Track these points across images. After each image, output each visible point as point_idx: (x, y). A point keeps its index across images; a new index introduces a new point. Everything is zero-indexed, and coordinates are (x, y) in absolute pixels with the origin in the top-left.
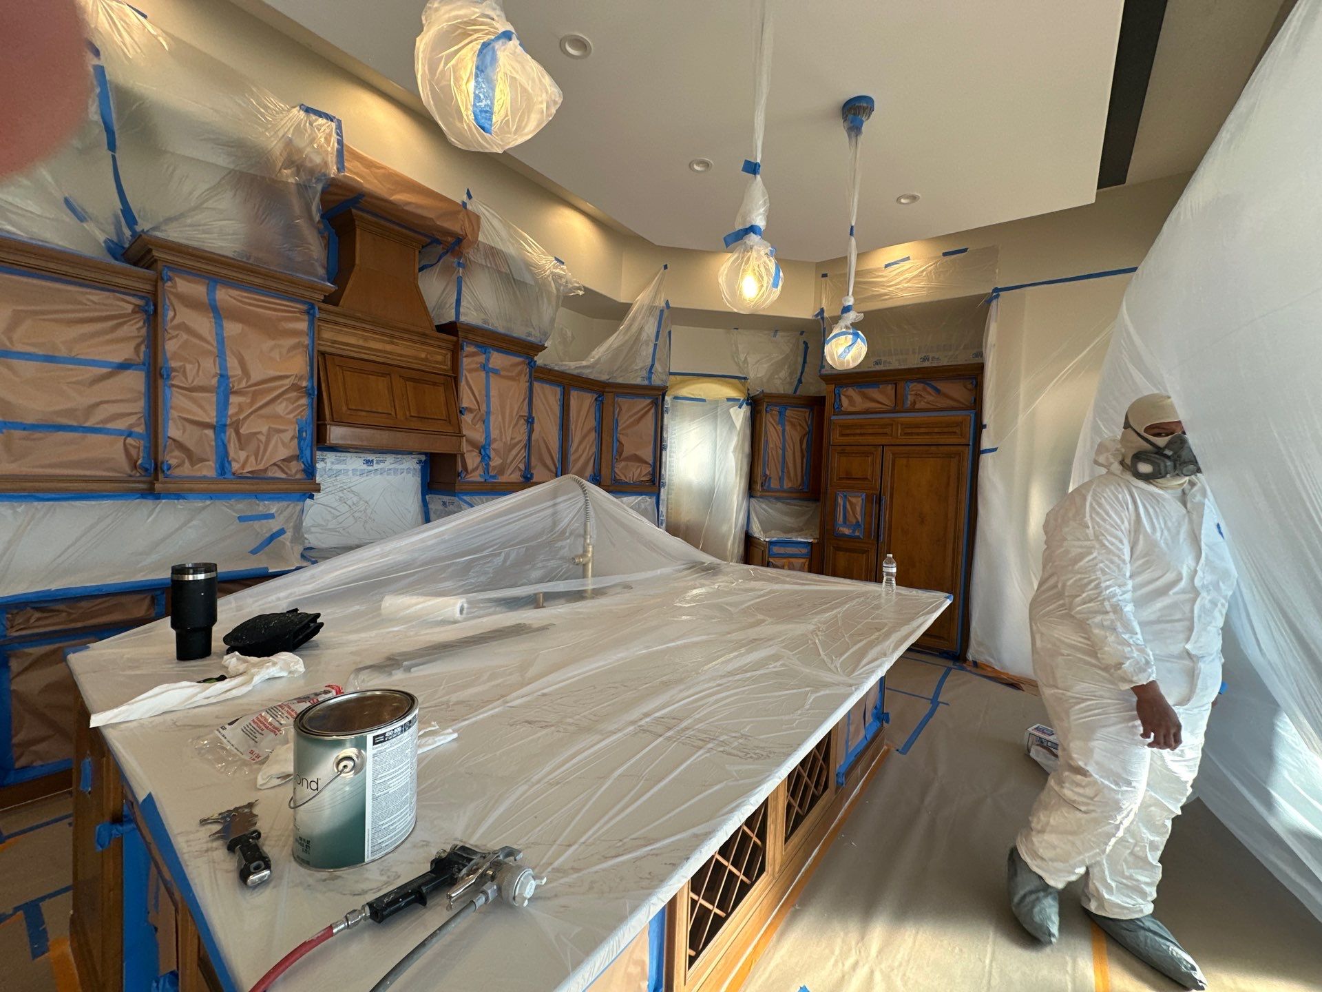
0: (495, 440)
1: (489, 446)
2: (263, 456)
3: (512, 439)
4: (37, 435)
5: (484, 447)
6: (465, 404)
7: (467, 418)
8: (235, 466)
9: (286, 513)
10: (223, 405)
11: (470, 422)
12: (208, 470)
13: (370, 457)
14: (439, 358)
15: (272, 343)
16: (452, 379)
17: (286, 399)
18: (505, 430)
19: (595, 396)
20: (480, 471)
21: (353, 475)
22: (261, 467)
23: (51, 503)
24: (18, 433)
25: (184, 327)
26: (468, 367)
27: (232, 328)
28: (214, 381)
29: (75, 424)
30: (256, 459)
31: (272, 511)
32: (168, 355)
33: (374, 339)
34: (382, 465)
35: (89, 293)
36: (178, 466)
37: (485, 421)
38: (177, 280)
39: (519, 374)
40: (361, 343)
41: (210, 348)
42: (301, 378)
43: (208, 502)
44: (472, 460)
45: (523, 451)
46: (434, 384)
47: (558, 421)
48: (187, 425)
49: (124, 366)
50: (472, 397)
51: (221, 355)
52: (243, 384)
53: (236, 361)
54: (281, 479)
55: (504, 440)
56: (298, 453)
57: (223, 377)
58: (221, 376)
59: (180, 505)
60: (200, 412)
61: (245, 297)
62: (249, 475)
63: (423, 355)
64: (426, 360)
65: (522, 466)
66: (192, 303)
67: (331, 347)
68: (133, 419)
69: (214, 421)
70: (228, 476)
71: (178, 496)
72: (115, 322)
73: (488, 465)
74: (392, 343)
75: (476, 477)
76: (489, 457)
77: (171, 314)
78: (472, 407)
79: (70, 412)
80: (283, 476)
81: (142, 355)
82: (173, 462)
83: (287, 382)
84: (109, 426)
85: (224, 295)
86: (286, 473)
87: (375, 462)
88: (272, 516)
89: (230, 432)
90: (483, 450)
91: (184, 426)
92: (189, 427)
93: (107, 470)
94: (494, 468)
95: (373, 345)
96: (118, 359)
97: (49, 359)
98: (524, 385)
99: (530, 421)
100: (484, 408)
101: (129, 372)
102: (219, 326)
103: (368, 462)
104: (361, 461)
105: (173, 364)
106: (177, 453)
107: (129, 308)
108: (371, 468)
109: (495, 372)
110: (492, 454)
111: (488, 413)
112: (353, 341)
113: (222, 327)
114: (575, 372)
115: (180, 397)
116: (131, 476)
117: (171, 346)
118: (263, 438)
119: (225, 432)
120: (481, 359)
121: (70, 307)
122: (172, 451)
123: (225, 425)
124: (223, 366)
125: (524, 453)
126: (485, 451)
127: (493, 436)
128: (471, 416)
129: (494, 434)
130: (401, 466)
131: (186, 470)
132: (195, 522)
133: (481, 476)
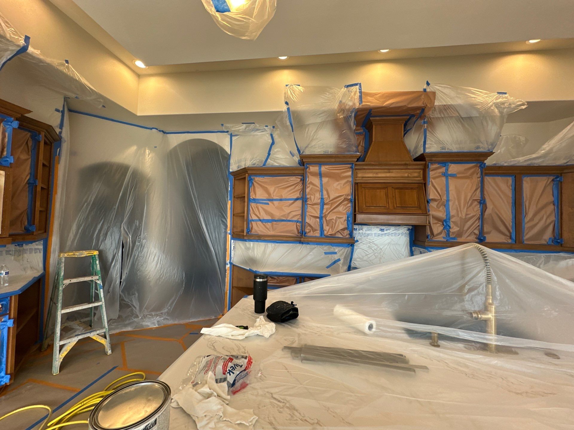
0: (453, 216)
1: (449, 220)
2: (334, 228)
3: (466, 215)
4: (278, 223)
5: (445, 221)
6: (431, 196)
7: (433, 204)
8: (325, 232)
9: (341, 252)
10: (322, 209)
11: (436, 207)
12: (317, 234)
13: (383, 227)
14: (416, 175)
15: (337, 183)
16: (423, 186)
17: (343, 205)
18: (461, 211)
19: (552, 178)
20: (443, 235)
21: (375, 236)
22: (333, 233)
23: (279, 244)
24: (274, 223)
25: (311, 183)
26: (432, 176)
27: (325, 180)
28: (319, 201)
29: (285, 219)
30: (332, 229)
31: (336, 251)
32: (307, 193)
33: (380, 173)
34: (388, 231)
35: (290, 178)
36: (309, 232)
37: (446, 205)
38: (311, 167)
39: (472, 174)
40: (375, 175)
41: (318, 189)
42: (348, 195)
43: (316, 246)
44: (437, 228)
45: (477, 221)
46: (412, 188)
47: (511, 201)
48: (311, 217)
49: (297, 199)
50: (436, 192)
51: (322, 191)
52: (328, 201)
53: (326, 192)
54: (340, 237)
55: (460, 215)
56: (347, 226)
57: (322, 199)
58: (321, 198)
59: (308, 246)
60: (315, 212)
61: (330, 167)
62: (330, 236)
63: (406, 175)
64: (408, 177)
65: (477, 232)
66: (314, 174)
67: (361, 180)
68: (298, 217)
69: (318, 215)
70: (323, 236)
71: (308, 243)
72: (295, 186)
73: (449, 231)
74: (389, 172)
75: (441, 238)
76: (450, 227)
77: (308, 179)
78: (436, 198)
79: (284, 216)
80: (341, 236)
81: (301, 195)
82: (307, 231)
83: (343, 198)
84: (293, 219)
85: (324, 169)
86: (342, 235)
87: (385, 230)
88: (335, 253)
89: (324, 219)
90: (445, 223)
91: (310, 218)
92: (312, 218)
93: (292, 234)
94: (453, 233)
95: (380, 175)
96: (295, 197)
97: (281, 200)
98: (476, 179)
99: (482, 202)
100: (444, 198)
101: (298, 201)
102: (321, 180)
103: (382, 230)
104: (378, 229)
105: (308, 197)
106: (309, 228)
107: (299, 180)
108: (383, 233)
109: (453, 176)
110: (452, 225)
111: (448, 201)
112: (371, 175)
113: (322, 180)
114: (525, 164)
115: (310, 208)
116: (297, 236)
117: (308, 190)
118: (334, 221)
119: (322, 219)
120: (443, 170)
121: (286, 183)
122: (307, 227)
123: (322, 217)
124: (322, 195)
125: (478, 223)
126: (446, 223)
127: (451, 214)
128: (436, 203)
129: (453, 212)
130: (399, 232)
131: (311, 234)
132: (311, 253)
133: (444, 238)
